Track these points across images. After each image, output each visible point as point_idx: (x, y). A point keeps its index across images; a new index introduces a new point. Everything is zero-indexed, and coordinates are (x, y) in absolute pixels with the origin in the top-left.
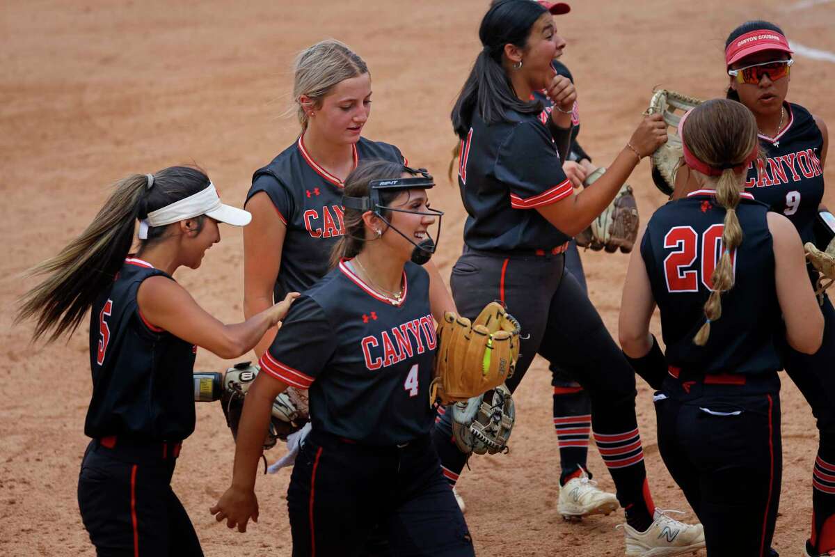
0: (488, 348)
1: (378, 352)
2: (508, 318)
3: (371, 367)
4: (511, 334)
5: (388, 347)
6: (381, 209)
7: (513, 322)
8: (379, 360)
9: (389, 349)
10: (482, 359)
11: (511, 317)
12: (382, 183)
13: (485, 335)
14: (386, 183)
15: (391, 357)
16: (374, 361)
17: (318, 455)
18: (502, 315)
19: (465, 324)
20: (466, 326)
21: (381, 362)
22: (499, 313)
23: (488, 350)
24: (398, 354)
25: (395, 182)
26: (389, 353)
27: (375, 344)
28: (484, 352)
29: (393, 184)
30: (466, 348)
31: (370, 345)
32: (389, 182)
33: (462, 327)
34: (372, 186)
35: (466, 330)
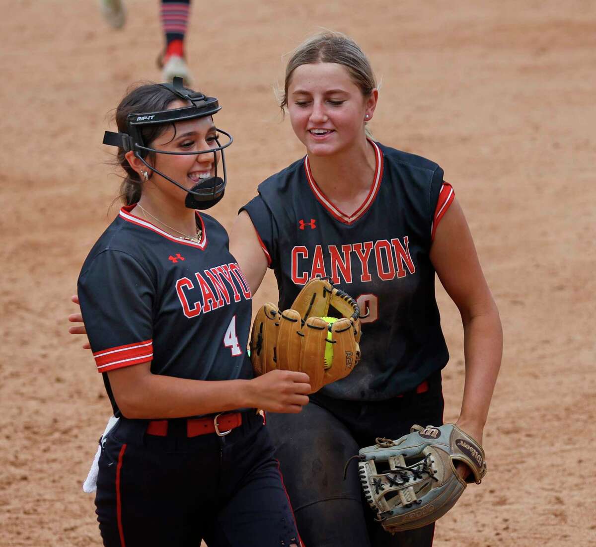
0: (327, 342)
1: (194, 296)
2: (338, 294)
3: (189, 314)
4: (352, 319)
5: (206, 290)
6: (141, 149)
7: (346, 299)
8: (198, 305)
9: (207, 292)
10: (323, 355)
11: (342, 292)
12: (139, 119)
13: (324, 328)
14: (143, 118)
15: (210, 302)
16: (192, 307)
17: (121, 454)
18: (331, 292)
19: (294, 319)
20: (296, 321)
21: (201, 308)
22: (325, 291)
23: (329, 345)
24: (217, 299)
25: (152, 117)
26: (207, 296)
27: (190, 286)
28: (324, 348)
29: (150, 120)
30: (300, 346)
31: (185, 288)
32: (146, 118)
33: (290, 323)
34: (129, 121)
35: (296, 326)
